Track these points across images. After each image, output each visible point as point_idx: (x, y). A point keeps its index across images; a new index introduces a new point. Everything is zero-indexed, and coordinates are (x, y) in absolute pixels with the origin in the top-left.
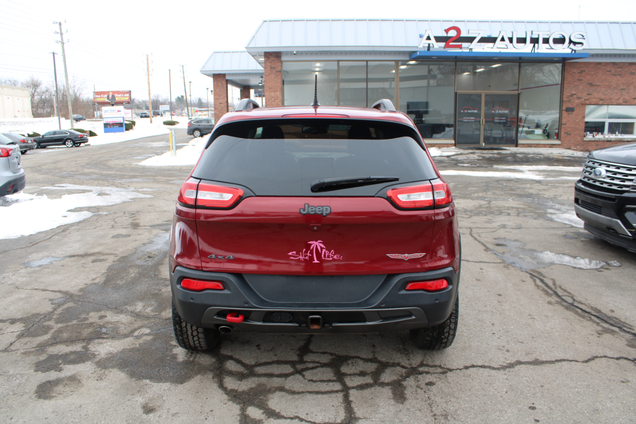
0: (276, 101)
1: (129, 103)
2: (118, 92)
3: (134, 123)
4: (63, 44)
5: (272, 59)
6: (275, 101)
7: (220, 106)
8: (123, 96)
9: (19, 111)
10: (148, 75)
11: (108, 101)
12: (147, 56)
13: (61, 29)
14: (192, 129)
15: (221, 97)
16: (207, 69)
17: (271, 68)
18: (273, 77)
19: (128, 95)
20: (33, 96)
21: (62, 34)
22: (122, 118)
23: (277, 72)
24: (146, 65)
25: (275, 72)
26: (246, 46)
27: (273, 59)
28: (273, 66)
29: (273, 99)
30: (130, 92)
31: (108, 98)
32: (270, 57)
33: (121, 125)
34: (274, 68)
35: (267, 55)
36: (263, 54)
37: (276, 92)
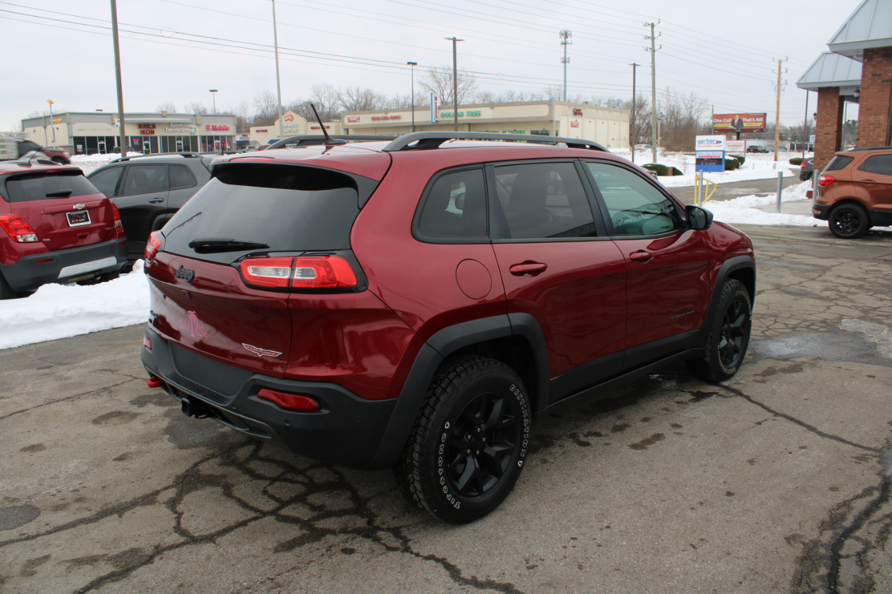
0: (877, 130)
1: (761, 130)
2: (748, 116)
3: (741, 160)
4: (653, 51)
5: (876, 60)
6: (874, 130)
7: (825, 138)
8: (754, 120)
9: (613, 139)
10: (779, 91)
11: (732, 127)
12: (780, 62)
13: (653, 32)
14: (806, 173)
15: (829, 124)
16: (808, 81)
17: (874, 75)
18: (875, 91)
19: (761, 119)
20: (633, 120)
21: (653, 39)
22: (722, 152)
23: (883, 81)
24: (777, 76)
25: (880, 81)
26: (829, 43)
27: (879, 60)
28: (878, 72)
29: (872, 127)
30: (765, 114)
31: (733, 123)
32: (874, 56)
33: (719, 161)
34: (880, 75)
35: (869, 54)
36: (862, 53)
37: (880, 114)
